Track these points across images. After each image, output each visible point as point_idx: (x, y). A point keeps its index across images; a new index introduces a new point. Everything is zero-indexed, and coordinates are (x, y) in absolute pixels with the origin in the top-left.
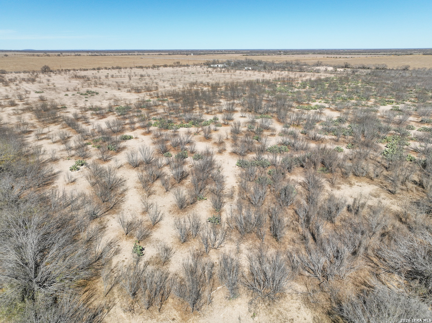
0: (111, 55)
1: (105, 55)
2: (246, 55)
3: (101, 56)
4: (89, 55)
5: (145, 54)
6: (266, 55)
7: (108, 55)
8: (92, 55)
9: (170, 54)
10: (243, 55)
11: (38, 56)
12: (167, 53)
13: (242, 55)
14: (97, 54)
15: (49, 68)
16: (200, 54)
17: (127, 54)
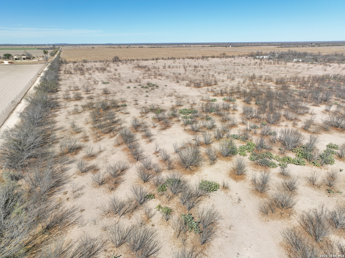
0: (165, 47)
1: (161, 47)
3: (158, 48)
4: (149, 47)
5: (192, 46)
6: (300, 47)
7: (163, 47)
8: (151, 47)
9: (211, 46)
11: (114, 48)
12: (209, 46)
13: (277, 46)
14: (155, 46)
15: (118, 58)
16: (237, 46)
17: (177, 46)
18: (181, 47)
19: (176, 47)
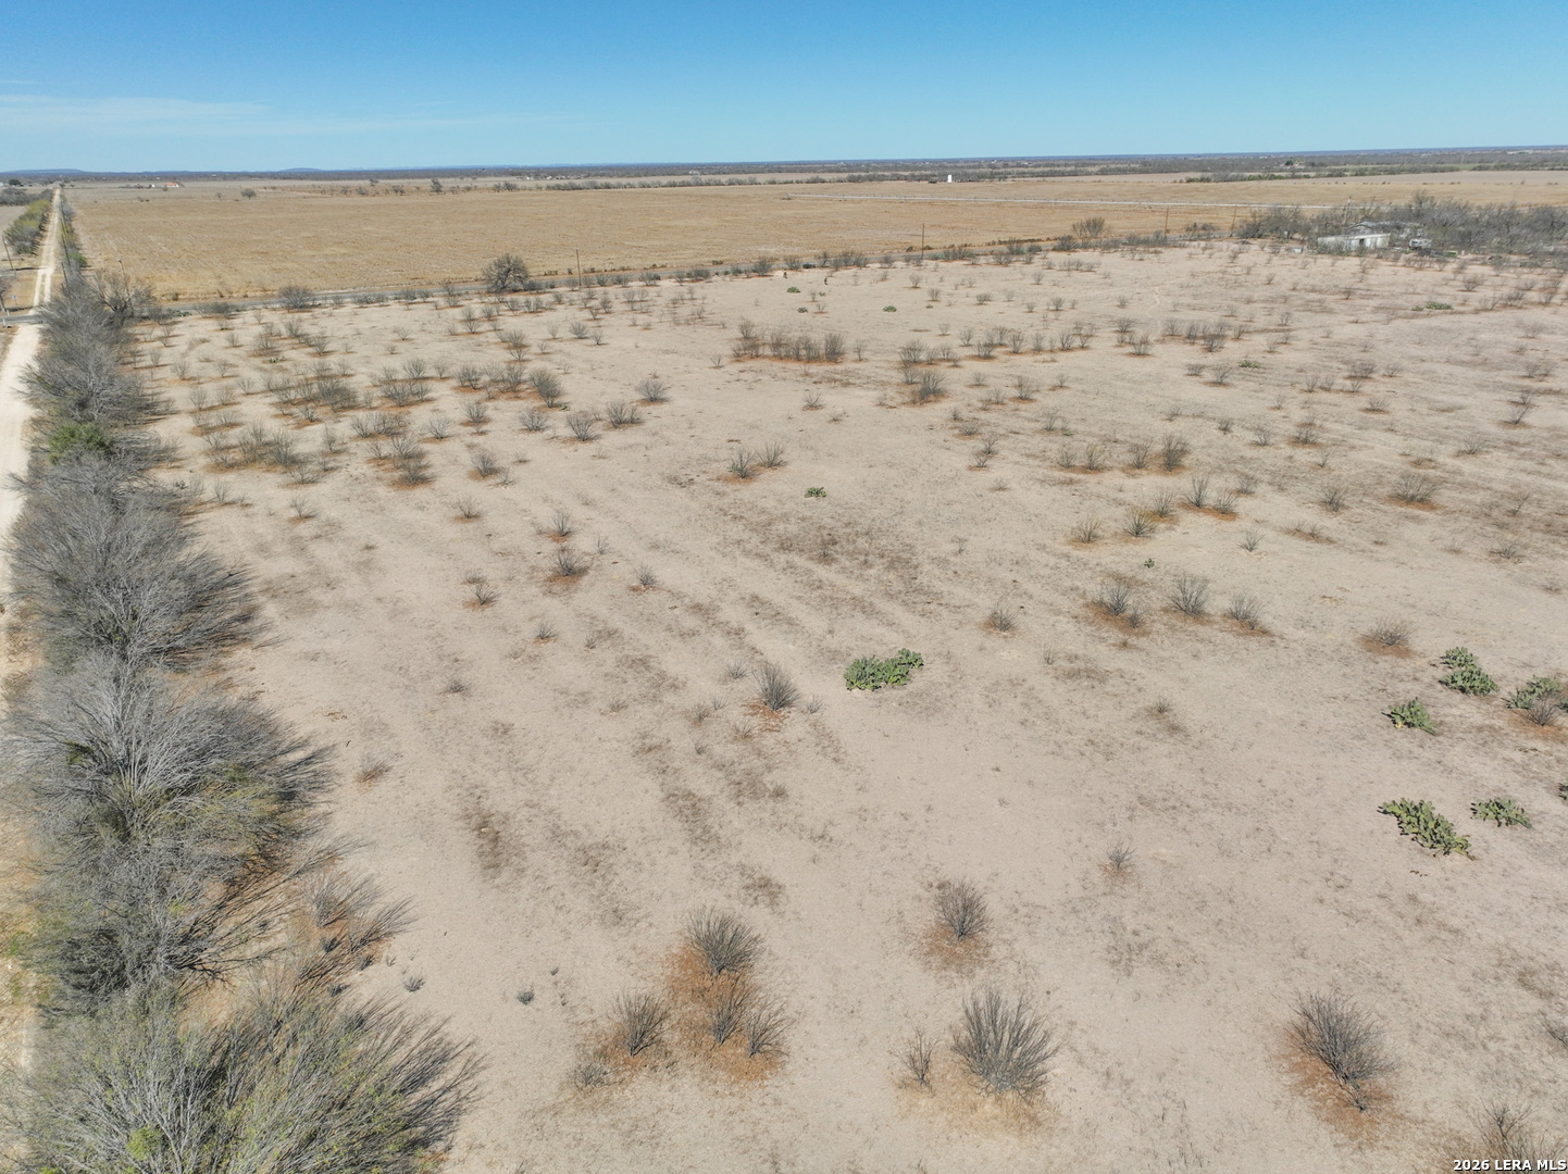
1: (608, 187)
2: (1202, 180)
3: (593, 192)
4: (549, 188)
5: (761, 178)
6: (1280, 178)
7: (619, 186)
8: (558, 188)
9: (852, 180)
10: (1190, 181)
12: (844, 176)
13: (1183, 176)
14: (578, 182)
16: (980, 178)
18: (708, 184)
19: (683, 184)
